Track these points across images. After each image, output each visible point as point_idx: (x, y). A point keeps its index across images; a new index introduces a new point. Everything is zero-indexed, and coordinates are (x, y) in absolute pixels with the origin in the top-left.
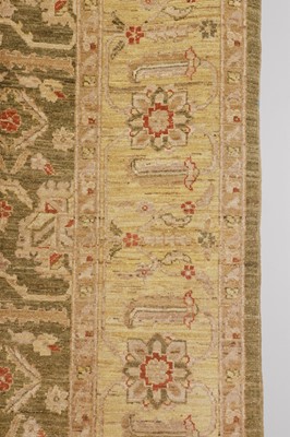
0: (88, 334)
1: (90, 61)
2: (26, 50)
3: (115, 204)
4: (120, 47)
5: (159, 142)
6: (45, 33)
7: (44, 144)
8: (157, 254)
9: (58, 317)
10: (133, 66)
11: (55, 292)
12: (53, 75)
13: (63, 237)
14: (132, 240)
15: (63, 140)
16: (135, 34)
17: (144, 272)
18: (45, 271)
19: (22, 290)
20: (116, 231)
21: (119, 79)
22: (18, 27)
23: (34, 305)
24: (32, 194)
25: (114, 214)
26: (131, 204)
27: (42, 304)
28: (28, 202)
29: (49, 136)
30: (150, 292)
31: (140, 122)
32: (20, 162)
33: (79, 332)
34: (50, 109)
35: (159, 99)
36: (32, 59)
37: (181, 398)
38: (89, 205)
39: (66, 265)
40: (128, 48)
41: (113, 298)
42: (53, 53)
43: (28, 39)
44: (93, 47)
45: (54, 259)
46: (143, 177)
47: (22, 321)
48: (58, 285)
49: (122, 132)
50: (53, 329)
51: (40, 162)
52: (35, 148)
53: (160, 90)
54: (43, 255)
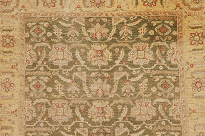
0: (186, 132)
1: (182, 72)
2: (168, 70)
3: (191, 104)
4: (189, 68)
5: (199, 90)
6: (172, 66)
7: (173, 91)
8: (200, 115)
9: (179, 129)
10: (192, 73)
11: (178, 123)
12: (174, 75)
13: (179, 111)
14: (194, 112)
15: (177, 90)
16: (192, 66)
17: (197, 119)
18: (175, 119)
19: (171, 123)
20: (191, 110)
21: (189, 75)
22: (166, 65)
23: (174, 126)
24: (171, 102)
25: (190, 106)
26: (193, 103)
27: (176, 126)
28: (171, 104)
29: (174, 89)
30: (199, 123)
31: (194, 85)
32: (168, 95)
33: (184, 132)
34: (174, 83)
35: (198, 80)
36: (169, 72)
38: (184, 104)
39: (180, 117)
40: (190, 68)
41: (191, 124)
42: (174, 71)
43: (168, 68)
44: (183, 69)
45: (177, 116)
46: (196, 97)
47: (172, 130)
48: (179, 122)
49: (190, 88)
50: (179, 131)
51: (172, 95)
52: (171, 92)
53: (198, 78)
54: (175, 116)
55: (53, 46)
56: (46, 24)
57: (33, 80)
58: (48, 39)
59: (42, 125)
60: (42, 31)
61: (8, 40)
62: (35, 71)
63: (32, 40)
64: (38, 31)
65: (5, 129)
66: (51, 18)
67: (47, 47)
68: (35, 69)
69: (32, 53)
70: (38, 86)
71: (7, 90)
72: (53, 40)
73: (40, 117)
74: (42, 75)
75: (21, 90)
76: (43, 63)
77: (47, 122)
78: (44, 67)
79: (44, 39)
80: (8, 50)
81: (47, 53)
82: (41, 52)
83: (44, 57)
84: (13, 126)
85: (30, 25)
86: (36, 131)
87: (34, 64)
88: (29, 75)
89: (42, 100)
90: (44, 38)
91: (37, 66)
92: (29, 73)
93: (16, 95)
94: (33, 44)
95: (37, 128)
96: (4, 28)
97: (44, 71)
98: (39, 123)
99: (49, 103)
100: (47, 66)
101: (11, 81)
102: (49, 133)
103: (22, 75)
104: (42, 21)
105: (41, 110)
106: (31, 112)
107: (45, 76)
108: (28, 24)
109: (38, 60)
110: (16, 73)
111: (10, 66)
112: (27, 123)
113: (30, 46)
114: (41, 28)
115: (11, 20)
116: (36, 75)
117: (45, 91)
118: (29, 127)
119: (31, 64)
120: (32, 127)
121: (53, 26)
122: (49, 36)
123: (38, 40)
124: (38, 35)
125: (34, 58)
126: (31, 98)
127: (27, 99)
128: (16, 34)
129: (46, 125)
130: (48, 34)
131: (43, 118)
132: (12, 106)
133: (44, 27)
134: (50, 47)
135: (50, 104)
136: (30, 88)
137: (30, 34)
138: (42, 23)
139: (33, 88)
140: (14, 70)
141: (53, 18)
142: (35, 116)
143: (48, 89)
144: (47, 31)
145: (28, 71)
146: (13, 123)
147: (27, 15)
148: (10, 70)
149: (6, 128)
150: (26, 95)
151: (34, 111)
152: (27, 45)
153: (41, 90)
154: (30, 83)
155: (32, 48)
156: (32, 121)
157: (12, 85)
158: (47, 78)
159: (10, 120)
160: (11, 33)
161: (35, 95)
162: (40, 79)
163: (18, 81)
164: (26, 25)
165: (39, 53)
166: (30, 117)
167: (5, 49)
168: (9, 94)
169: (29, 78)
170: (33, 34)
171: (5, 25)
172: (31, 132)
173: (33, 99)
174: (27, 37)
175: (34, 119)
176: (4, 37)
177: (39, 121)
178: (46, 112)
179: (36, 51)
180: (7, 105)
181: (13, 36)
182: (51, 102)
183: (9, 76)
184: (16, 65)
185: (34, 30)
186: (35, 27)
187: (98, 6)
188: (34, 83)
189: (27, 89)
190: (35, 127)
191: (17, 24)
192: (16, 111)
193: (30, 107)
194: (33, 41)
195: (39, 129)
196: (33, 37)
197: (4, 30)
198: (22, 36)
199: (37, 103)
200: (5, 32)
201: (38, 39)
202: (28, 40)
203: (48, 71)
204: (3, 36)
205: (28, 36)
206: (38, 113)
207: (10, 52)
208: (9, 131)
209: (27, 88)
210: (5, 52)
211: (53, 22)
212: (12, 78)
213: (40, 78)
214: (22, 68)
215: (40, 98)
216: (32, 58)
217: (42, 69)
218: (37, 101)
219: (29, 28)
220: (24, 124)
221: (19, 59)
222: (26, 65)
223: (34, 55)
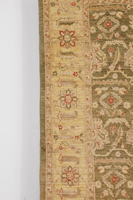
55: (130, 45)
56: (119, 15)
57: (103, 92)
58: (123, 35)
59: (118, 154)
60: (114, 24)
61: (67, 38)
62: (105, 79)
63: (100, 37)
64: (108, 25)
65: (67, 161)
66: (125, 6)
67: (121, 46)
68: (105, 76)
69: (101, 55)
70: (110, 100)
71: (68, 106)
72: (129, 36)
73: (115, 144)
74: (116, 85)
75: (88, 107)
76: (116, 69)
77: (126, 151)
78: (118, 73)
79: (117, 35)
80: (68, 51)
81: (122, 54)
82: (114, 54)
83: (118, 59)
84: (77, 156)
85: (96, 16)
86: (111, 164)
87: (104, 71)
88: (97, 86)
89: (116, 120)
90: (117, 33)
91: (108, 73)
92: (98, 82)
93: (80, 113)
94: (102, 42)
95: (111, 158)
96: (62, 20)
97: (118, 79)
98: (114, 152)
99: (127, 123)
100: (123, 73)
101: (74, 94)
102: (129, 166)
103: (87, 86)
104: (113, 10)
105: (116, 134)
106: (103, 136)
107: (121, 86)
108: (94, 15)
109: (109, 64)
110: (80, 83)
111: (72, 73)
112: (97, 151)
113: (98, 45)
114: (113, 19)
115: (71, 9)
116: (107, 86)
117: (121, 107)
118: (100, 157)
119: (99, 70)
120: (104, 158)
121: (129, 16)
122: (125, 31)
123: (108, 37)
124: (108, 30)
125: (104, 62)
126: (101, 117)
127: (95, 119)
128: (78, 29)
129: (124, 155)
130: (122, 27)
131: (119, 145)
132: (76, 128)
133: (117, 18)
134: (125, 46)
135: (129, 126)
136: (99, 103)
137: (97, 29)
138: (114, 13)
139: (103, 104)
140: (77, 79)
141: (129, 6)
142: (109, 142)
143: (125, 104)
144: (121, 24)
145: (95, 80)
146: (78, 152)
147: (93, 3)
148: (71, 78)
149: (69, 159)
150: (95, 113)
151: (106, 136)
152: (93, 44)
153: (115, 106)
154: (99, 96)
155: (101, 48)
156: (104, 149)
157: (74, 99)
158: (123, 89)
159: (73, 148)
160: (71, 28)
161: (107, 113)
162: (114, 91)
163: (82, 94)
164: (91, 15)
165: (111, 54)
166: (102, 144)
167: (64, 50)
168: (71, 112)
169: (97, 89)
170: (100, 28)
171: (63, 17)
172: (103, 165)
173: (104, 119)
174: (92, 32)
175: (107, 147)
176: (62, 33)
177: (114, 149)
178: (123, 136)
179: (106, 51)
180: (69, 127)
181: (74, 32)
182: (130, 123)
183: (71, 87)
184: (80, 72)
185: (103, 23)
186: (104, 19)
188: (104, 96)
189: (95, 105)
190: (108, 157)
191: (79, 15)
192: (81, 135)
193: (100, 130)
194: (101, 38)
195: (114, 161)
196: (101, 32)
197: (61, 24)
198: (86, 31)
199: (111, 125)
200: (63, 26)
201: (108, 35)
202: (94, 37)
203: (124, 79)
204: (60, 32)
205: (95, 31)
206: (113, 138)
207: (71, 53)
208: (72, 164)
209: (96, 103)
210: (64, 54)
211: (128, 11)
212: (74, 89)
213: (114, 89)
214: (87, 76)
215: (114, 117)
216: (101, 61)
217: (115, 76)
218: (110, 121)
219: (94, 20)
220: (94, 153)
221: (82, 64)
222: (93, 72)
223: (104, 58)
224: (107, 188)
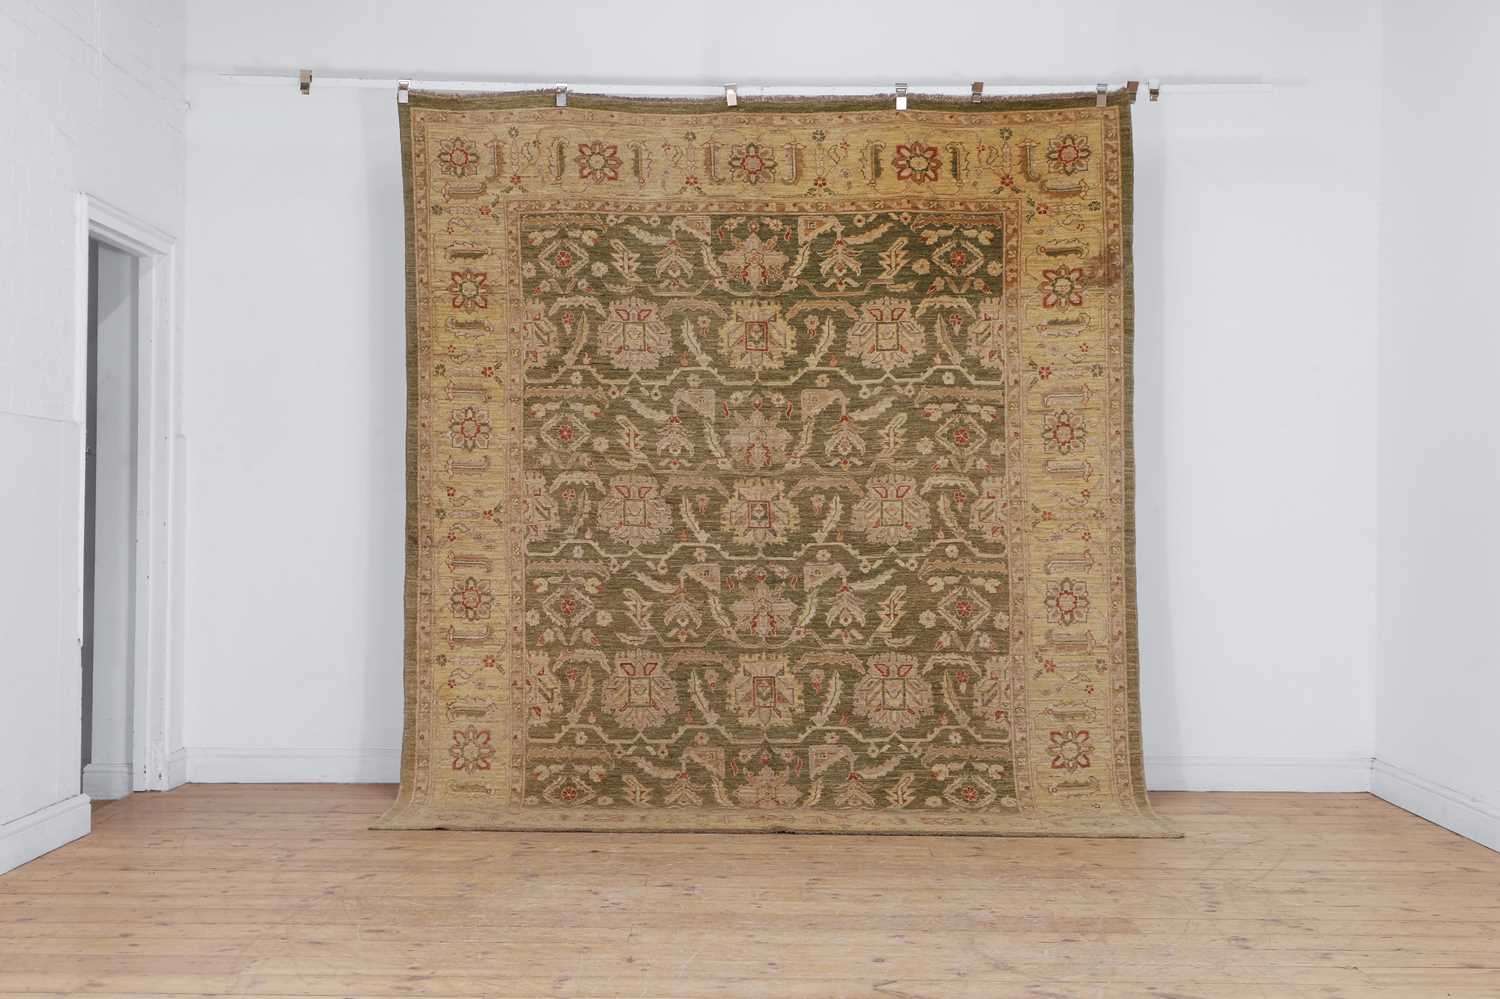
0: (1020, 579)
1: (1014, 392)
2: (970, 386)
3: (1037, 492)
4: (1035, 381)
5: (1064, 449)
6: (983, 374)
7: (984, 452)
8: (1065, 526)
9: (1000, 568)
10: (1045, 395)
11: (997, 551)
12: (989, 403)
13: (1000, 515)
14: (1047, 516)
15: (997, 448)
16: (1046, 373)
17: (1056, 537)
18: (989, 537)
19: (975, 550)
20: (1036, 510)
21: (1036, 405)
22: (964, 371)
23: (984, 561)
24: (978, 486)
25: (1034, 498)
26: (1047, 491)
27: (989, 560)
28: (975, 491)
29: (987, 446)
30: (1061, 551)
31: (1051, 434)
32: (969, 464)
33: (1014, 577)
34: (988, 427)
35: (1064, 419)
36: (975, 393)
37: (1083, 619)
38: (1016, 492)
39: (1003, 533)
40: (1041, 382)
41: (1036, 555)
42: (989, 388)
43: (972, 379)
44: (1016, 382)
45: (994, 530)
46: (1054, 472)
47: (977, 570)
48: (998, 548)
49: (1038, 442)
50: (997, 576)
51: (982, 464)
52: (979, 454)
53: (1064, 413)
54: (987, 527)
55: (611, 308)
56: (588, 238)
57: (549, 414)
58: (596, 284)
59: (578, 552)
60: (577, 258)
61: (469, 288)
62: (555, 385)
63: (545, 286)
64: (564, 259)
65: (464, 565)
66: (604, 218)
67: (591, 311)
68: (554, 378)
69: (546, 329)
70: (564, 433)
71: (470, 444)
72: (610, 287)
73: (572, 529)
74: (577, 399)
75: (513, 446)
76: (578, 362)
77: (595, 545)
78: (582, 372)
79: (583, 283)
80: (470, 318)
81: (593, 329)
82: (574, 326)
83: (585, 341)
84: (489, 554)
85: (537, 238)
86: (561, 573)
87: (553, 364)
88: (536, 399)
89: (577, 478)
90: (584, 281)
91: (562, 370)
92: (537, 391)
93: (497, 459)
94: (549, 298)
95: (563, 561)
96: (457, 247)
97: (584, 385)
98: (570, 547)
99: (599, 484)
100: (594, 370)
101: (483, 416)
102: (600, 579)
103: (513, 399)
104: (576, 227)
105: (575, 508)
106: (546, 513)
107: (587, 402)
108: (531, 236)
109: (565, 350)
110: (499, 393)
111: (478, 369)
112: (533, 546)
113: (539, 306)
114: (574, 247)
115: (478, 221)
116: (557, 399)
117: (587, 447)
118: (538, 559)
119: (542, 363)
120: (548, 560)
121: (612, 242)
122: (600, 275)
123: (564, 288)
124: (563, 272)
125: (552, 345)
126: (542, 470)
127: (530, 474)
128: (492, 266)
129: (590, 554)
130: (594, 267)
131: (582, 531)
132: (487, 493)
133: (584, 246)
134: (600, 310)
135: (603, 490)
136: (539, 439)
137: (538, 268)
138: (577, 233)
139: (548, 439)
140: (490, 383)
141: (611, 217)
142: (558, 525)
143: (596, 442)
144: (592, 260)
145: (532, 385)
146: (488, 547)
147: (529, 208)
148: (476, 381)
149: (469, 561)
150: (530, 460)
151: (553, 511)
152: (530, 302)
153: (575, 446)
154: (539, 424)
155: (546, 312)
156: (548, 542)
157: (484, 429)
158: (594, 408)
159: (478, 537)
160: (479, 265)
161: (558, 461)
162: (573, 411)
163: (502, 417)
164: (524, 237)
165: (568, 328)
166: (542, 529)
167: (462, 316)
168: (476, 457)
169: (535, 407)
170: (546, 266)
171: (460, 239)
172: (546, 575)
173: (549, 474)
174: (527, 275)
175: (555, 536)
176: (457, 278)
177: (571, 541)
178: (590, 513)
179: (557, 320)
180: (470, 492)
181: (485, 275)
182: (606, 484)
183: (475, 401)
184: (497, 367)
185: (552, 255)
186: (555, 245)
187: (753, 178)
188: (551, 423)
189: (531, 442)
190: (557, 558)
191: (497, 236)
192: (497, 510)
193: (540, 499)
194: (548, 289)
195: (570, 567)
196: (546, 276)
197: (456, 255)
198: (513, 273)
199: (564, 486)
200: (459, 261)
201: (563, 283)
202: (531, 286)
203: (595, 384)
204: (454, 274)
205: (533, 274)
206: (567, 516)
207: (477, 324)
208: (477, 572)
209: (532, 438)
210: (461, 325)
211: (610, 229)
212: (484, 407)
213: (572, 407)
214: (514, 376)
215: (571, 470)
216: (546, 344)
217: (576, 378)
218: (563, 478)
219: (533, 248)
220: (525, 550)
221: (503, 348)
222: (526, 368)
223: (552, 336)
224: (551, 625)
